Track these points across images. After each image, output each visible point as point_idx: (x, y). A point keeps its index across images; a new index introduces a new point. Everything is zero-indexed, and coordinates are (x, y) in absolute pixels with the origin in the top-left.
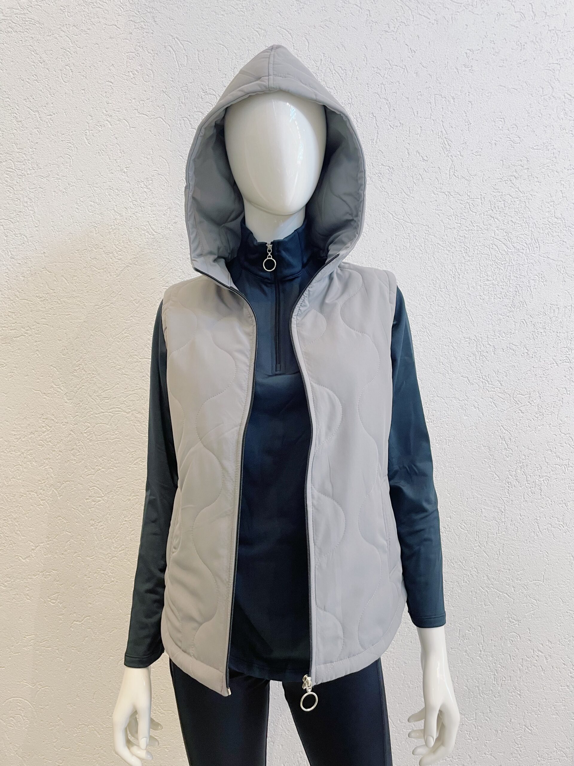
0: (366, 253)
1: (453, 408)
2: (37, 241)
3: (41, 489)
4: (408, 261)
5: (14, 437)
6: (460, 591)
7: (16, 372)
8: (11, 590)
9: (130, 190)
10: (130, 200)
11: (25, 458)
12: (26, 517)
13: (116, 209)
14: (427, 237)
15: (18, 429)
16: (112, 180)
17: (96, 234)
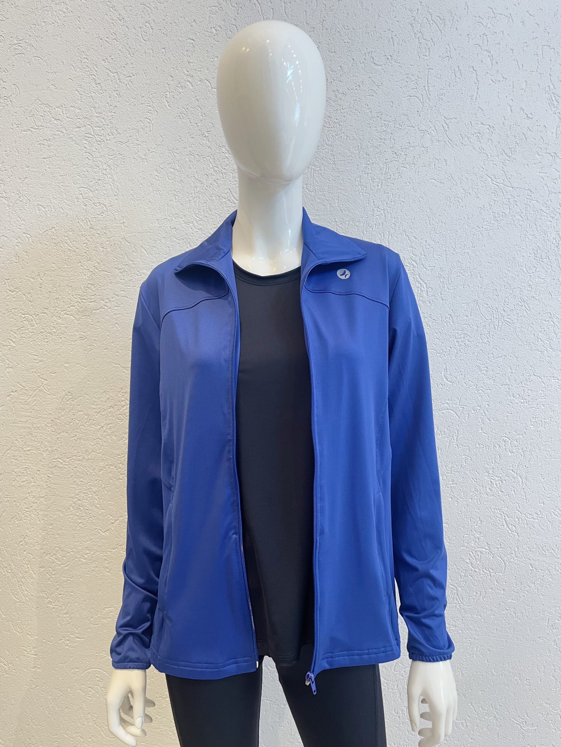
0: (461, 221)
1: (550, 388)
2: (116, 211)
3: (120, 463)
4: (506, 229)
5: (94, 411)
6: (551, 580)
7: (95, 345)
8: (91, 562)
9: (211, 156)
10: (211, 166)
11: (104, 432)
12: (106, 490)
13: (196, 176)
14: (529, 203)
15: (98, 403)
16: (193, 146)
17: (176, 202)
